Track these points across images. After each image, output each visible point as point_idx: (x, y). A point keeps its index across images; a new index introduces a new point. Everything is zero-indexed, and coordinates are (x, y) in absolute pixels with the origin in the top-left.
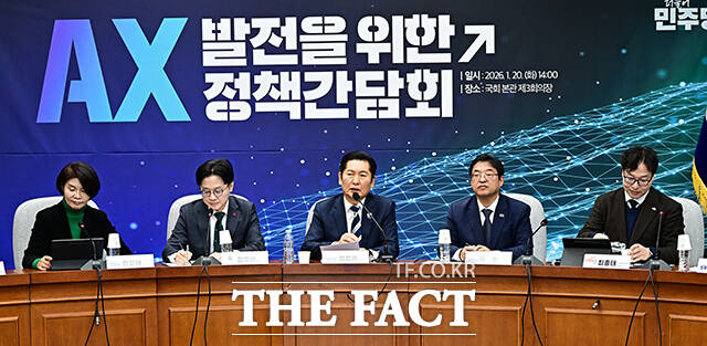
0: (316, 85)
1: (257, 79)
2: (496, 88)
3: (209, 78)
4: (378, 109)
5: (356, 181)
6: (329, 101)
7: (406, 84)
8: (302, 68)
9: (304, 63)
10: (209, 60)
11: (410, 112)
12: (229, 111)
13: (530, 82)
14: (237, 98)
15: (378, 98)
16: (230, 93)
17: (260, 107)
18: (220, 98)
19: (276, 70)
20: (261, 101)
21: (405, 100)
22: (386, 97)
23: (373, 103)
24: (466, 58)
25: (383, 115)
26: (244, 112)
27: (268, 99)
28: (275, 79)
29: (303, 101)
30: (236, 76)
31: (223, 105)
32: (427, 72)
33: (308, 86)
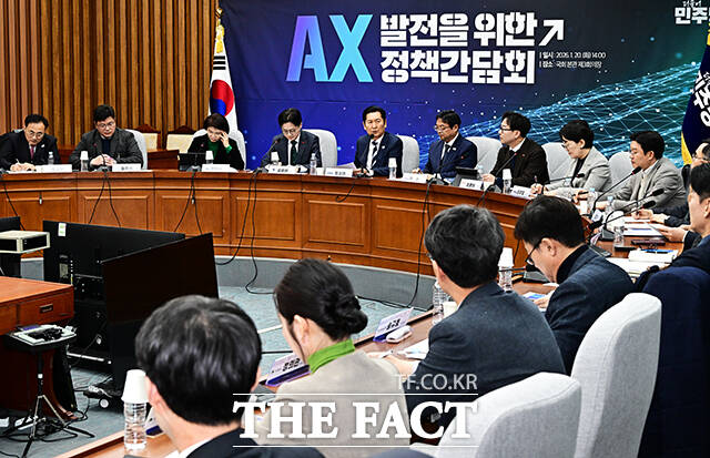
0: (448, 60)
1: (413, 55)
2: (563, 64)
3: (384, 54)
4: (486, 77)
6: (455, 71)
7: (505, 60)
8: (440, 48)
9: (442, 45)
10: (384, 42)
11: (507, 80)
12: (395, 76)
13: (586, 60)
14: (400, 68)
15: (486, 69)
16: (396, 64)
17: (415, 74)
18: (390, 67)
19: (424, 49)
20: (416, 69)
21: (504, 72)
22: (492, 69)
23: (483, 73)
24: (544, 43)
25: (490, 81)
26: (404, 78)
27: (418, 68)
28: (423, 56)
29: (440, 70)
30: (400, 53)
31: (392, 72)
32: (518, 52)
33: (443, 60)
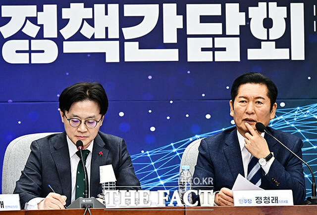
0: (137, 20)
1: (66, 13)
3: (6, 11)
4: (214, 49)
5: (250, 110)
6: (153, 40)
7: (248, 20)
11: (253, 54)
12: (30, 52)
15: (213, 36)
16: (31, 30)
17: (70, 47)
18: (20, 35)
19: (89, 1)
20: (71, 39)
21: (247, 40)
22: (224, 35)
23: (208, 43)
25: (220, 57)
26: (48, 54)
27: (78, 37)
28: (88, 13)
29: (122, 40)
30: (40, 9)
31: (23, 44)
32: (273, 5)
33: (126, 22)
